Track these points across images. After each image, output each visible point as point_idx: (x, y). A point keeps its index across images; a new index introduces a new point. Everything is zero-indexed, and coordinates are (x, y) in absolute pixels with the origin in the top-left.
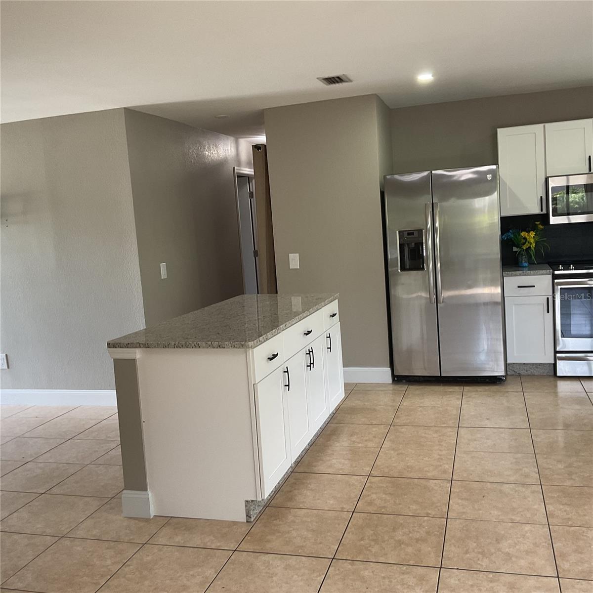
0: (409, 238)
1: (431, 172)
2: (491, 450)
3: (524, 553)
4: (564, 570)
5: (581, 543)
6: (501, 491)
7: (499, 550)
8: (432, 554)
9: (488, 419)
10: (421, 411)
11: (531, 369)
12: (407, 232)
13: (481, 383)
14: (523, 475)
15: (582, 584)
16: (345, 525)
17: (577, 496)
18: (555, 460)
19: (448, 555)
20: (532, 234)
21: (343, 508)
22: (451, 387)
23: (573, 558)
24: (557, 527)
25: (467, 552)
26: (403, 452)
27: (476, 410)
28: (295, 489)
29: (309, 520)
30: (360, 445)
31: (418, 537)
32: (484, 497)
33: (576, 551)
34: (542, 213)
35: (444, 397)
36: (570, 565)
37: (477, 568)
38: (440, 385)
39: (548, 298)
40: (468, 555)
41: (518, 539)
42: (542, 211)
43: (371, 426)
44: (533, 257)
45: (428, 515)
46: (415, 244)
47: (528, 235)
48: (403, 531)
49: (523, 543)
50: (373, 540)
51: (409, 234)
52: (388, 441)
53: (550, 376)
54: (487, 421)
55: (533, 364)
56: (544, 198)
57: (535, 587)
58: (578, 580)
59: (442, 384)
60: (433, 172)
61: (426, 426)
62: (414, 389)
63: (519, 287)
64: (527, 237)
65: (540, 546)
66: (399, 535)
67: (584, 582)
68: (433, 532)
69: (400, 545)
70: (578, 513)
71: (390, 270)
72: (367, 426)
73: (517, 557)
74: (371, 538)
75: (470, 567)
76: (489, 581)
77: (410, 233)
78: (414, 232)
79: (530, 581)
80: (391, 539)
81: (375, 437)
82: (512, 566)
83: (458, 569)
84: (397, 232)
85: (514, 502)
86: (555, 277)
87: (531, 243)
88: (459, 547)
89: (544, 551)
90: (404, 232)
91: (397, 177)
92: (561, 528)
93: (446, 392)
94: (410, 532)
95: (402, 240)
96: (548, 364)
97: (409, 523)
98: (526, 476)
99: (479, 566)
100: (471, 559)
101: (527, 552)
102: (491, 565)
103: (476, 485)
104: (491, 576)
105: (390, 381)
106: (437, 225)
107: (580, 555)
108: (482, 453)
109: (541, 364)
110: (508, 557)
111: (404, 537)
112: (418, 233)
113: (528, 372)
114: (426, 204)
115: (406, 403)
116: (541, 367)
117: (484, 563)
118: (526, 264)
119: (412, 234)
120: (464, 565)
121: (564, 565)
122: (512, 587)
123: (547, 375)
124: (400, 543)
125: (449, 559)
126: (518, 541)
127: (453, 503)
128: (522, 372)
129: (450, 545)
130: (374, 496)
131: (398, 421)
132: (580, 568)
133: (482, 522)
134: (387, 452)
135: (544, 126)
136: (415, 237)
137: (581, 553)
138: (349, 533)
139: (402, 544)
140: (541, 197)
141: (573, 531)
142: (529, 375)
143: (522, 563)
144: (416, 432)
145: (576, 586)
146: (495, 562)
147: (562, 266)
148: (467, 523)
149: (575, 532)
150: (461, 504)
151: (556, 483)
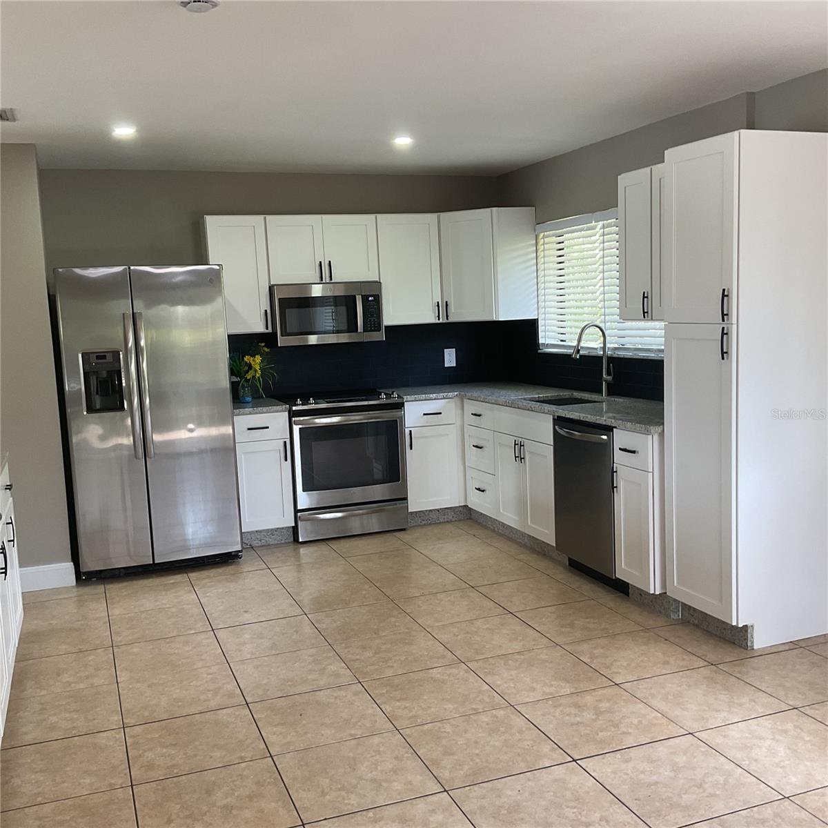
0: (98, 363)
1: (129, 268)
2: (274, 652)
3: (392, 773)
4: (447, 781)
5: (444, 742)
6: (318, 703)
7: (361, 778)
8: (281, 809)
9: (246, 612)
10: (146, 618)
11: (265, 537)
12: (95, 356)
13: (209, 565)
14: (332, 675)
15: (475, 791)
16: (130, 808)
17: (407, 687)
18: (357, 648)
19: (303, 805)
20: (258, 359)
21: (111, 785)
22: (172, 577)
23: (447, 762)
24: (407, 729)
25: (323, 794)
26: (155, 681)
27: (223, 602)
28: (12, 777)
29: (68, 818)
30: (82, 686)
31: (248, 793)
32: (301, 715)
33: (446, 753)
34: (267, 331)
35: (168, 592)
36: (450, 772)
37: (347, 811)
38: (152, 577)
39: (285, 442)
40: (328, 797)
41: (374, 758)
42: (267, 329)
43: (81, 655)
44: (261, 390)
45: (242, 759)
46: (108, 372)
47: (253, 360)
48: (222, 791)
49: (383, 761)
50: (188, 817)
51: (98, 357)
52: (122, 671)
53: (289, 542)
54: (246, 615)
55: (268, 531)
56: (269, 312)
57: (429, 811)
58: (468, 788)
59: (154, 576)
60: (132, 268)
61: (167, 638)
62: (115, 589)
63: (249, 429)
64: (253, 363)
65: (405, 759)
66: (220, 798)
67: (476, 788)
68: (265, 781)
69: (231, 812)
70: (421, 706)
71: (68, 410)
72: (74, 655)
73: (386, 781)
74: (181, 815)
75: (339, 812)
76: (373, 821)
77: (101, 356)
78: (107, 355)
79: (419, 806)
80: (213, 807)
81: (97, 669)
82: (388, 794)
83: (325, 819)
84: (80, 355)
85: (341, 712)
86: (292, 414)
87: (256, 371)
88: (309, 790)
89: (412, 764)
90: (91, 355)
91: (78, 271)
92: (413, 729)
93: (166, 585)
94: (232, 789)
95: (87, 366)
96: (286, 527)
97: (223, 778)
98: (335, 675)
99: (349, 807)
100: (334, 801)
101: (395, 771)
102: (363, 801)
103: (281, 702)
104: (371, 814)
105: (74, 583)
106: (142, 343)
107: (451, 757)
108: (266, 658)
109: (278, 529)
110: (377, 784)
111: (229, 800)
112: (113, 356)
113: (263, 541)
114: (124, 314)
115: (116, 611)
116: (277, 533)
117: (354, 802)
118: (249, 399)
119: (104, 357)
120: (331, 811)
121: (445, 774)
122: (403, 820)
123: (286, 543)
124: (228, 809)
125: (307, 809)
126: (376, 760)
127: (267, 733)
128: (255, 543)
129: (297, 791)
130: (150, 755)
131: (119, 639)
132: (462, 773)
133: (319, 749)
134: (131, 686)
135: (265, 218)
136: (107, 363)
137: (453, 754)
138: (143, 817)
139: (232, 809)
140: (266, 311)
141: (427, 729)
142: (264, 546)
143: (397, 786)
144: (157, 650)
145: (471, 795)
146: (365, 796)
147: (300, 400)
148: (301, 755)
149: (431, 730)
150: (278, 733)
151: (375, 676)
